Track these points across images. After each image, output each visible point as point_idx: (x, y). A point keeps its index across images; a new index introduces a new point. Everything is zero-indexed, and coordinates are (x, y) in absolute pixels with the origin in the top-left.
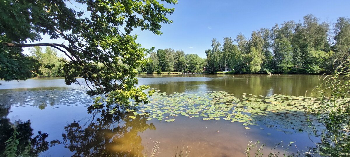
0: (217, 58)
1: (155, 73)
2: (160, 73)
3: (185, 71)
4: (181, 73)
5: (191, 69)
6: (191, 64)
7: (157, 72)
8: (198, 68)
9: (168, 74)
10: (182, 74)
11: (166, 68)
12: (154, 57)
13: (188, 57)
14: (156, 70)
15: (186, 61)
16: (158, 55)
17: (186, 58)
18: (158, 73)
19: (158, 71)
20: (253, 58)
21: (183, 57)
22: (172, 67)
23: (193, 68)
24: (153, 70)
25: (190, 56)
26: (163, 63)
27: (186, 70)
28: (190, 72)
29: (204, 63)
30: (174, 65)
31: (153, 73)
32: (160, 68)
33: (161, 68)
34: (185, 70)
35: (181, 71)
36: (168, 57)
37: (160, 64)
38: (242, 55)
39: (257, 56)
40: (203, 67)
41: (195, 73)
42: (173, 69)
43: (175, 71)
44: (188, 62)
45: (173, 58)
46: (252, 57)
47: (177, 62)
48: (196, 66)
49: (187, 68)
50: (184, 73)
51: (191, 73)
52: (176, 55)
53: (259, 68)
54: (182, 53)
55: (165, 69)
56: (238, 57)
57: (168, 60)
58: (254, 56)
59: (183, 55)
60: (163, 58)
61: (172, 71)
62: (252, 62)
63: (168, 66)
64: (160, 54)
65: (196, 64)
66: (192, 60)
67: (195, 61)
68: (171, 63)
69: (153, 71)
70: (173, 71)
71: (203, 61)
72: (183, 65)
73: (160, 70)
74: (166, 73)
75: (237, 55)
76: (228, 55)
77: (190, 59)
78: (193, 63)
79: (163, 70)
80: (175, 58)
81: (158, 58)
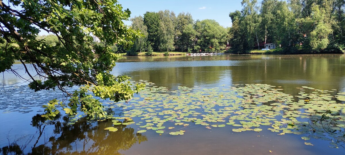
0: (250, 26)
1: (141, 54)
2: (151, 55)
3: (193, 50)
4: (186, 54)
5: (204, 46)
6: (205, 37)
7: (144, 53)
8: (217, 44)
9: (165, 55)
10: (188, 55)
11: (161, 46)
12: (138, 25)
13: (199, 24)
14: (143, 49)
15: (196, 33)
16: (145, 21)
17: (196, 27)
18: (147, 55)
19: (146, 51)
20: (316, 25)
21: (190, 26)
22: (171, 44)
23: (208, 44)
24: (137, 48)
25: (203, 23)
26: (155, 36)
27: (196, 48)
28: (203, 51)
29: (228, 35)
30: (175, 39)
31: (139, 54)
32: (150, 45)
33: (152, 45)
34: (193, 48)
35: (186, 51)
36: (164, 26)
37: (150, 39)
38: (296, 20)
39: (322, 22)
40: (226, 43)
41: (211, 54)
42: (174, 48)
43: (176, 50)
44: (199, 34)
45: (172, 27)
46: (313, 23)
47: (180, 33)
48: (213, 40)
49: (198, 45)
50: (192, 55)
51: (204, 54)
52: (177, 23)
53: (326, 42)
54: (188, 19)
55: (159, 47)
56: (288, 23)
57: (165, 32)
58: (318, 22)
59: (190, 22)
60: (156, 27)
61: (170, 51)
62: (314, 33)
63: (165, 42)
64: (150, 21)
65: (213, 37)
66: (205, 30)
67: (211, 33)
68: (169, 36)
69: (139, 51)
70: (173, 51)
71: (226, 31)
72: (191, 40)
73: (150, 48)
74: (160, 55)
75: (286, 19)
76: (271, 20)
77: (203, 29)
78: (207, 36)
79: (156, 50)
80: (175, 28)
81: (146, 27)
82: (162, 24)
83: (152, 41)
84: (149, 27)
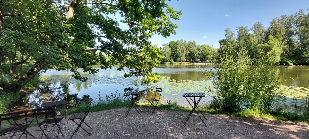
1: (167, 64)
2: (172, 64)
3: (196, 61)
4: (192, 64)
5: (202, 59)
7: (169, 63)
8: (210, 58)
9: (180, 64)
10: (193, 64)
12: (166, 48)
13: (199, 47)
14: (168, 61)
15: (198, 52)
16: (170, 46)
17: (198, 49)
20: (272, 48)
21: (195, 48)
22: (183, 58)
23: (205, 58)
24: (165, 60)
25: (202, 46)
26: (175, 53)
27: (197, 60)
28: (202, 62)
30: (186, 55)
32: (172, 59)
35: (192, 62)
38: (259, 45)
39: (276, 46)
41: (207, 64)
42: (185, 60)
43: (186, 61)
44: (200, 53)
45: (184, 49)
47: (189, 52)
48: (208, 56)
49: (199, 58)
50: (195, 64)
51: (202, 64)
52: (187, 46)
54: (194, 44)
55: (177, 59)
56: (254, 47)
57: (180, 51)
58: (273, 46)
59: (195, 46)
60: (175, 49)
61: (183, 62)
63: (180, 57)
64: (173, 45)
65: (208, 54)
66: (203, 51)
67: (207, 52)
68: (183, 54)
70: (185, 62)
71: (216, 51)
72: (195, 56)
74: (178, 64)
75: (252, 45)
77: (202, 50)
78: (204, 54)
79: (175, 61)
80: (186, 49)
81: (170, 49)
82: (179, 47)
83: (173, 56)
84: (172, 49)
